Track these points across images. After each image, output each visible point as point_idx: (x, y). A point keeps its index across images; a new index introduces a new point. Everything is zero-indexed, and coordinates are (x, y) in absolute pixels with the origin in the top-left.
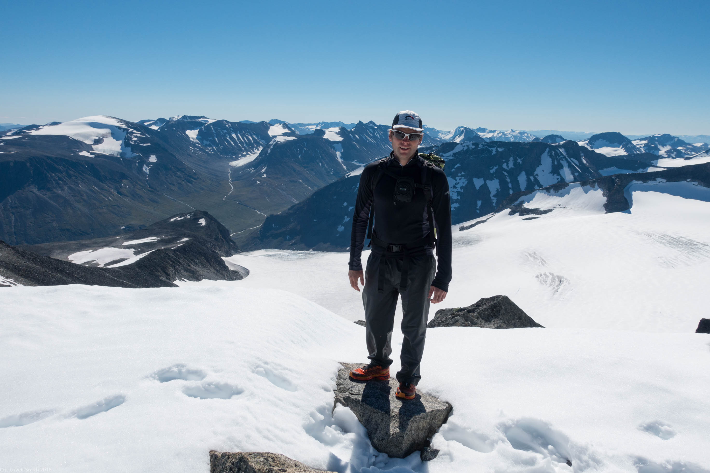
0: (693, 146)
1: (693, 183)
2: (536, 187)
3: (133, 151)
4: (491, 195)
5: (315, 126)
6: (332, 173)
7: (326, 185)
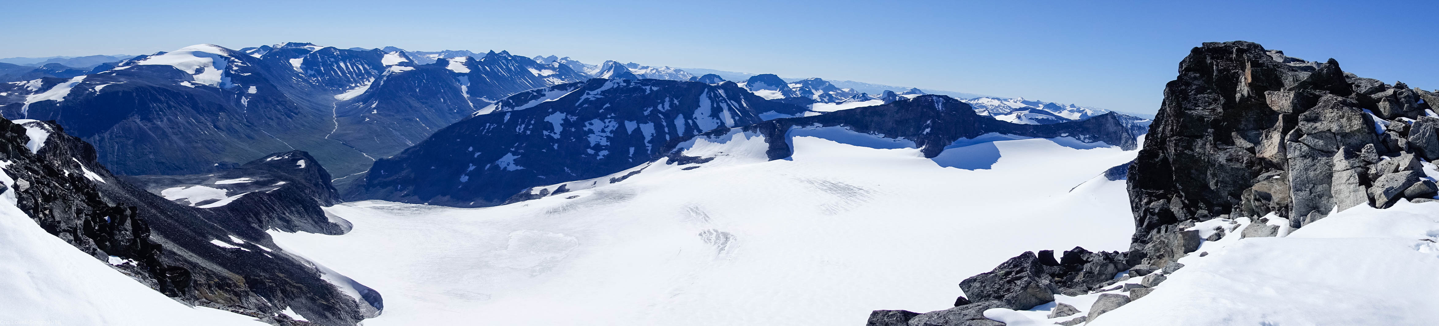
0: (842, 91)
1: (846, 127)
2: (695, 132)
3: (233, 81)
4: (646, 141)
5: (438, 55)
6: (455, 111)
7: (448, 125)
